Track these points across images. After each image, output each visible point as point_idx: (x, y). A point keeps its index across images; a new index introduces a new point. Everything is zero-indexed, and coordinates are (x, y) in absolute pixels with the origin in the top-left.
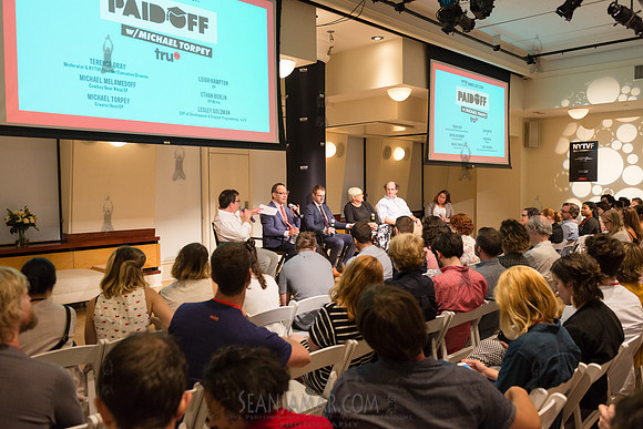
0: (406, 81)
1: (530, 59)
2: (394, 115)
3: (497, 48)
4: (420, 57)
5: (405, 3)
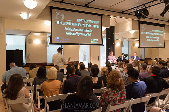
0: (133, 29)
2: (132, 37)
3: (158, 20)
4: (137, 23)
5: (130, 13)
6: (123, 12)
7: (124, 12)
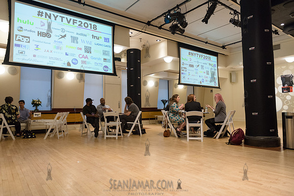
0: (169, 54)
1: (223, 47)
3: (206, 43)
4: (175, 46)
5: (161, 26)
6: (149, 23)
7: (152, 23)
